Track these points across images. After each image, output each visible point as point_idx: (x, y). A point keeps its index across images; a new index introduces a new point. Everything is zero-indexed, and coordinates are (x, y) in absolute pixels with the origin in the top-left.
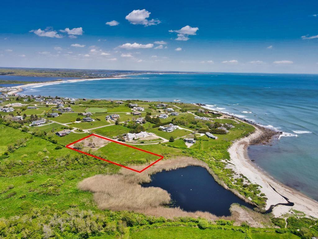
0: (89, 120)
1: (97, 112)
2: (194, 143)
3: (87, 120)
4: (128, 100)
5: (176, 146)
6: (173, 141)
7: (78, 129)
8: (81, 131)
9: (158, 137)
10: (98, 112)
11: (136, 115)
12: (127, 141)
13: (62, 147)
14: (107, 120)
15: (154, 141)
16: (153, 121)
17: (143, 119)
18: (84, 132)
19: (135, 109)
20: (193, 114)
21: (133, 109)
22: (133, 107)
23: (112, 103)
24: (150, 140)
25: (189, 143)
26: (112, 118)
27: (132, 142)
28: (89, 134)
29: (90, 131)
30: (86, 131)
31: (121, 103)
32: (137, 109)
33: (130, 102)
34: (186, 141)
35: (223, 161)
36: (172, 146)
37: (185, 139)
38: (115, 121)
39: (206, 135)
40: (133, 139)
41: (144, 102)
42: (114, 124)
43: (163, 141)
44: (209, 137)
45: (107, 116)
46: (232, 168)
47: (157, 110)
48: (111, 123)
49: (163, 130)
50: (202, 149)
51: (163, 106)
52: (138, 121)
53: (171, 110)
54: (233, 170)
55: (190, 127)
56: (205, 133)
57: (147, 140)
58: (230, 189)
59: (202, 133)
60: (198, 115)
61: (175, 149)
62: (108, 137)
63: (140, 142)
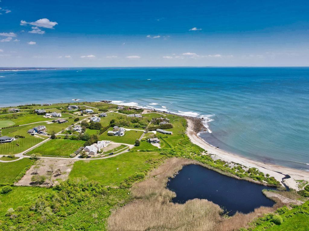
0: (8, 140)
1: (3, 127)
2: (158, 142)
3: (6, 141)
4: (20, 105)
5: (149, 150)
6: (139, 145)
7: (4, 156)
8: (12, 158)
9: (119, 144)
10: (5, 127)
11: (62, 122)
12: (92, 156)
13: (12, 188)
14: (33, 135)
15: (121, 150)
16: (93, 127)
17: (80, 126)
18: (19, 158)
19: (49, 116)
20: (116, 112)
21: (46, 116)
22: (44, 114)
23: (5, 111)
24: (115, 149)
25: (154, 143)
26: (39, 132)
27: (99, 156)
28: (30, 158)
29: (27, 155)
30: (20, 156)
31: (17, 111)
32: (51, 115)
33: (27, 108)
34: (151, 141)
35: (203, 154)
36: (145, 150)
37: (148, 140)
38: (47, 135)
39: (158, 131)
40: (98, 152)
41: (44, 105)
42: (48, 139)
43: (128, 146)
44: (164, 133)
45: (31, 130)
46: (218, 158)
47: (74, 113)
48: (44, 139)
49: (115, 134)
50: (172, 146)
51: (74, 108)
52: (77, 130)
53: (91, 111)
54: (222, 160)
55: (136, 127)
56: (156, 130)
57: (112, 150)
58: (242, 178)
59: (153, 130)
60: (124, 113)
61: (150, 152)
62: (62, 157)
63: (108, 154)
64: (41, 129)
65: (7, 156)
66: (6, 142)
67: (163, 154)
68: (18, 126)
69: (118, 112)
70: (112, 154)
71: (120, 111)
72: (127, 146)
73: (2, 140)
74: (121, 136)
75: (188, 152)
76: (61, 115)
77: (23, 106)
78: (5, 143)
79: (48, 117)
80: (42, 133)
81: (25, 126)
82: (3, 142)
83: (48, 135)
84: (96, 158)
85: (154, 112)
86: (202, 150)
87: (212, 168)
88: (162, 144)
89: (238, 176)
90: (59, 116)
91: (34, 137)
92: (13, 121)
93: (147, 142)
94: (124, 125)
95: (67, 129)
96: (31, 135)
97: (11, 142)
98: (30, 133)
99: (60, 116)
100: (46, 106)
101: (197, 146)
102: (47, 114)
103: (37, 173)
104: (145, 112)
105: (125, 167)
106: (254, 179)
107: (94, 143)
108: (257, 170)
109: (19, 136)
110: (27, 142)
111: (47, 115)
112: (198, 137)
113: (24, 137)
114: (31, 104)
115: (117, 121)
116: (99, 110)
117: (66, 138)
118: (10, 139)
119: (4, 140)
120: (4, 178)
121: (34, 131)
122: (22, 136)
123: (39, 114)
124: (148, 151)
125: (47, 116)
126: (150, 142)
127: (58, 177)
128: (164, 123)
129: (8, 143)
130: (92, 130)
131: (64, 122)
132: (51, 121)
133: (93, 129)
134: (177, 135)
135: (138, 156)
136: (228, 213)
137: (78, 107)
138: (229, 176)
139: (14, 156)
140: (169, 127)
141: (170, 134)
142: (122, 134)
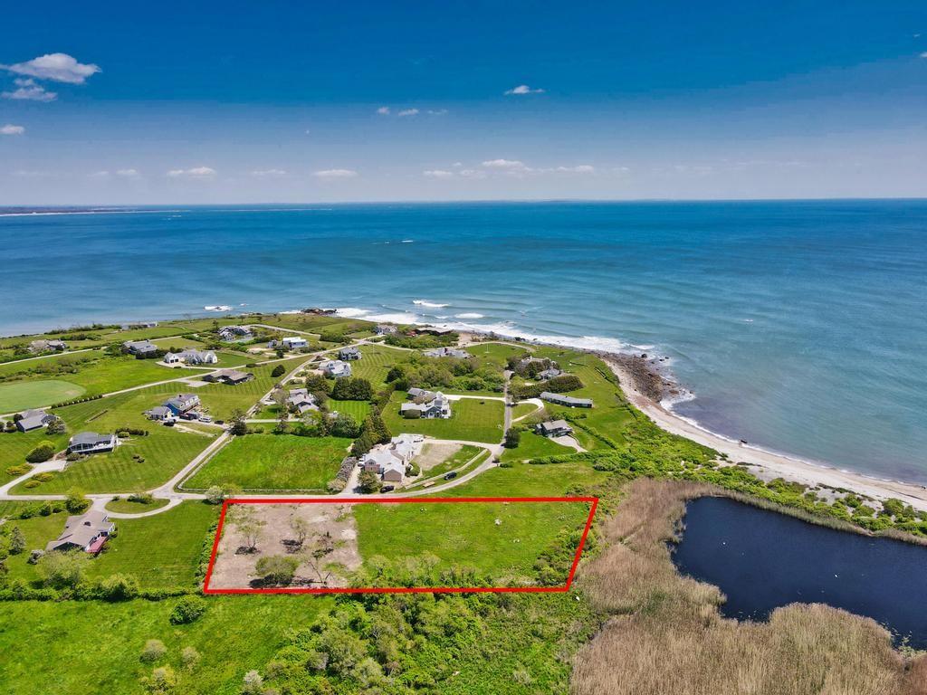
2: (568, 432)
3: (96, 448)
5: (556, 457)
6: (516, 446)
7: (116, 499)
8: (145, 502)
9: (453, 445)
10: (60, 402)
15: (471, 461)
16: (346, 393)
17: (306, 390)
18: (169, 501)
19: (177, 360)
20: (379, 343)
21: (166, 362)
22: (159, 354)
23: (20, 351)
24: (451, 460)
25: (557, 436)
26: (187, 416)
27: (418, 484)
28: (206, 502)
29: (189, 492)
30: (168, 494)
31: (59, 349)
32: (183, 359)
33: (82, 338)
34: (549, 432)
35: (723, 464)
36: (545, 459)
37: (539, 426)
38: (212, 424)
39: (545, 400)
40: (408, 473)
41: (135, 328)
42: (225, 436)
43: (484, 451)
44: (569, 405)
45: (157, 410)
46: (775, 476)
47: (250, 350)
48: (210, 435)
49: (424, 414)
50: (617, 445)
51: (240, 333)
52: (303, 404)
53: (303, 343)
54: (789, 479)
55: (473, 388)
56: (537, 396)
57: (444, 464)
58: (878, 532)
59: (531, 397)
60: (404, 346)
61: (563, 466)
62: (304, 493)
63: (442, 476)
64: (188, 404)
65: (126, 496)
66: (96, 452)
67: (604, 470)
68: (100, 397)
69: (386, 343)
70: (453, 476)
71: (390, 341)
72: (482, 449)
73: (85, 446)
74: (446, 417)
75: (672, 459)
76: (215, 360)
77: (64, 332)
78: (96, 456)
79: (175, 364)
80: (195, 417)
81: (125, 398)
82: (86, 453)
83: (220, 422)
84: (409, 490)
85: (492, 340)
86: (711, 453)
87: (773, 506)
88: (580, 438)
89: (863, 525)
90: (211, 362)
91: (175, 431)
92: (69, 381)
93: (534, 433)
94: (434, 382)
95: (266, 401)
96: (165, 424)
97: (110, 450)
98: (157, 417)
99: (214, 362)
100: (139, 330)
101: (689, 441)
102: (172, 357)
103: (255, 549)
104: (464, 341)
105: (516, 517)
106: (916, 534)
107: (378, 443)
108: (905, 505)
109: (128, 430)
110: (163, 448)
111: (171, 359)
112: (668, 414)
113: (147, 433)
114: (91, 326)
115: (410, 371)
116: (322, 339)
117: (279, 431)
118: (108, 442)
119: (91, 446)
120: (158, 573)
121: (169, 414)
122: (140, 429)
123: (140, 356)
124: (554, 462)
125: (172, 361)
126: (544, 432)
127: (329, 559)
128: (553, 373)
129: (104, 456)
130: (343, 402)
131: (242, 380)
132: (196, 379)
133: (344, 399)
134: (609, 410)
135: (536, 480)
136: (906, 640)
137: (251, 330)
138: (836, 529)
139: (150, 496)
140: (571, 385)
141: (589, 406)
142: (445, 412)
